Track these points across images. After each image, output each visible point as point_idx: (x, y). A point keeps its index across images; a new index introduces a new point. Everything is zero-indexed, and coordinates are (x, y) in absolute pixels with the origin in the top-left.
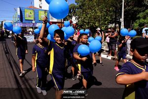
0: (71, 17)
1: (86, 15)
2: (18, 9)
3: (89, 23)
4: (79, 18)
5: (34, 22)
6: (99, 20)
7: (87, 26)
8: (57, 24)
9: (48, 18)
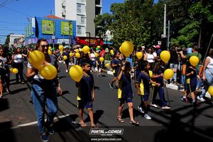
0: (104, 31)
2: (33, 20)
5: (53, 37)
8: (86, 40)
9: (74, 32)
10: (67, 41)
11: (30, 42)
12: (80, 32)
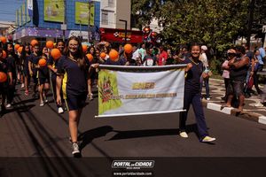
0: (148, 19)
1: (183, 17)
3: (188, 33)
4: (166, 22)
5: (64, 27)
6: (212, 28)
7: (183, 41)
8: (116, 34)
9: (97, 21)
10: (85, 35)
11: (24, 33)
12: (105, 21)
